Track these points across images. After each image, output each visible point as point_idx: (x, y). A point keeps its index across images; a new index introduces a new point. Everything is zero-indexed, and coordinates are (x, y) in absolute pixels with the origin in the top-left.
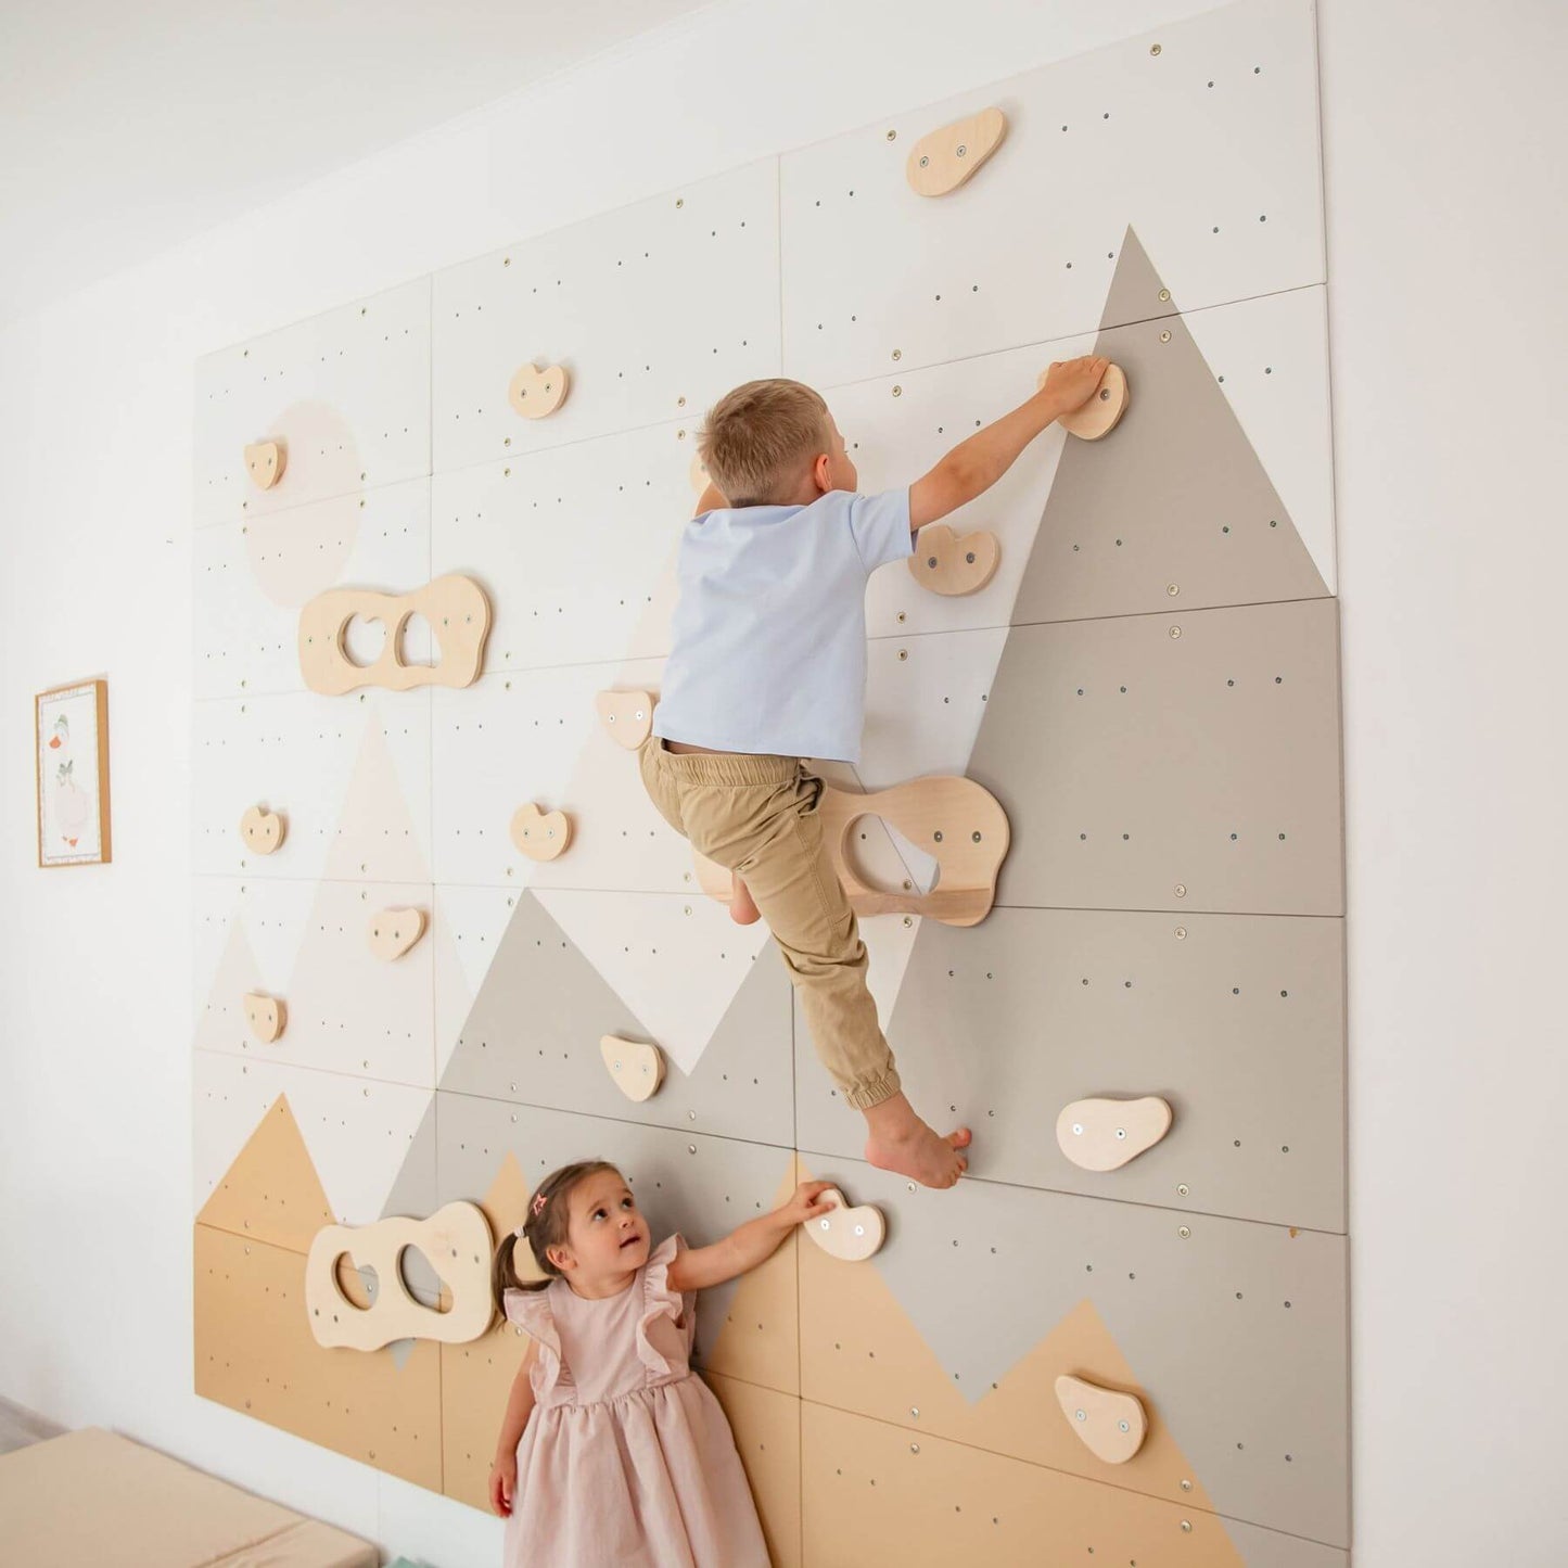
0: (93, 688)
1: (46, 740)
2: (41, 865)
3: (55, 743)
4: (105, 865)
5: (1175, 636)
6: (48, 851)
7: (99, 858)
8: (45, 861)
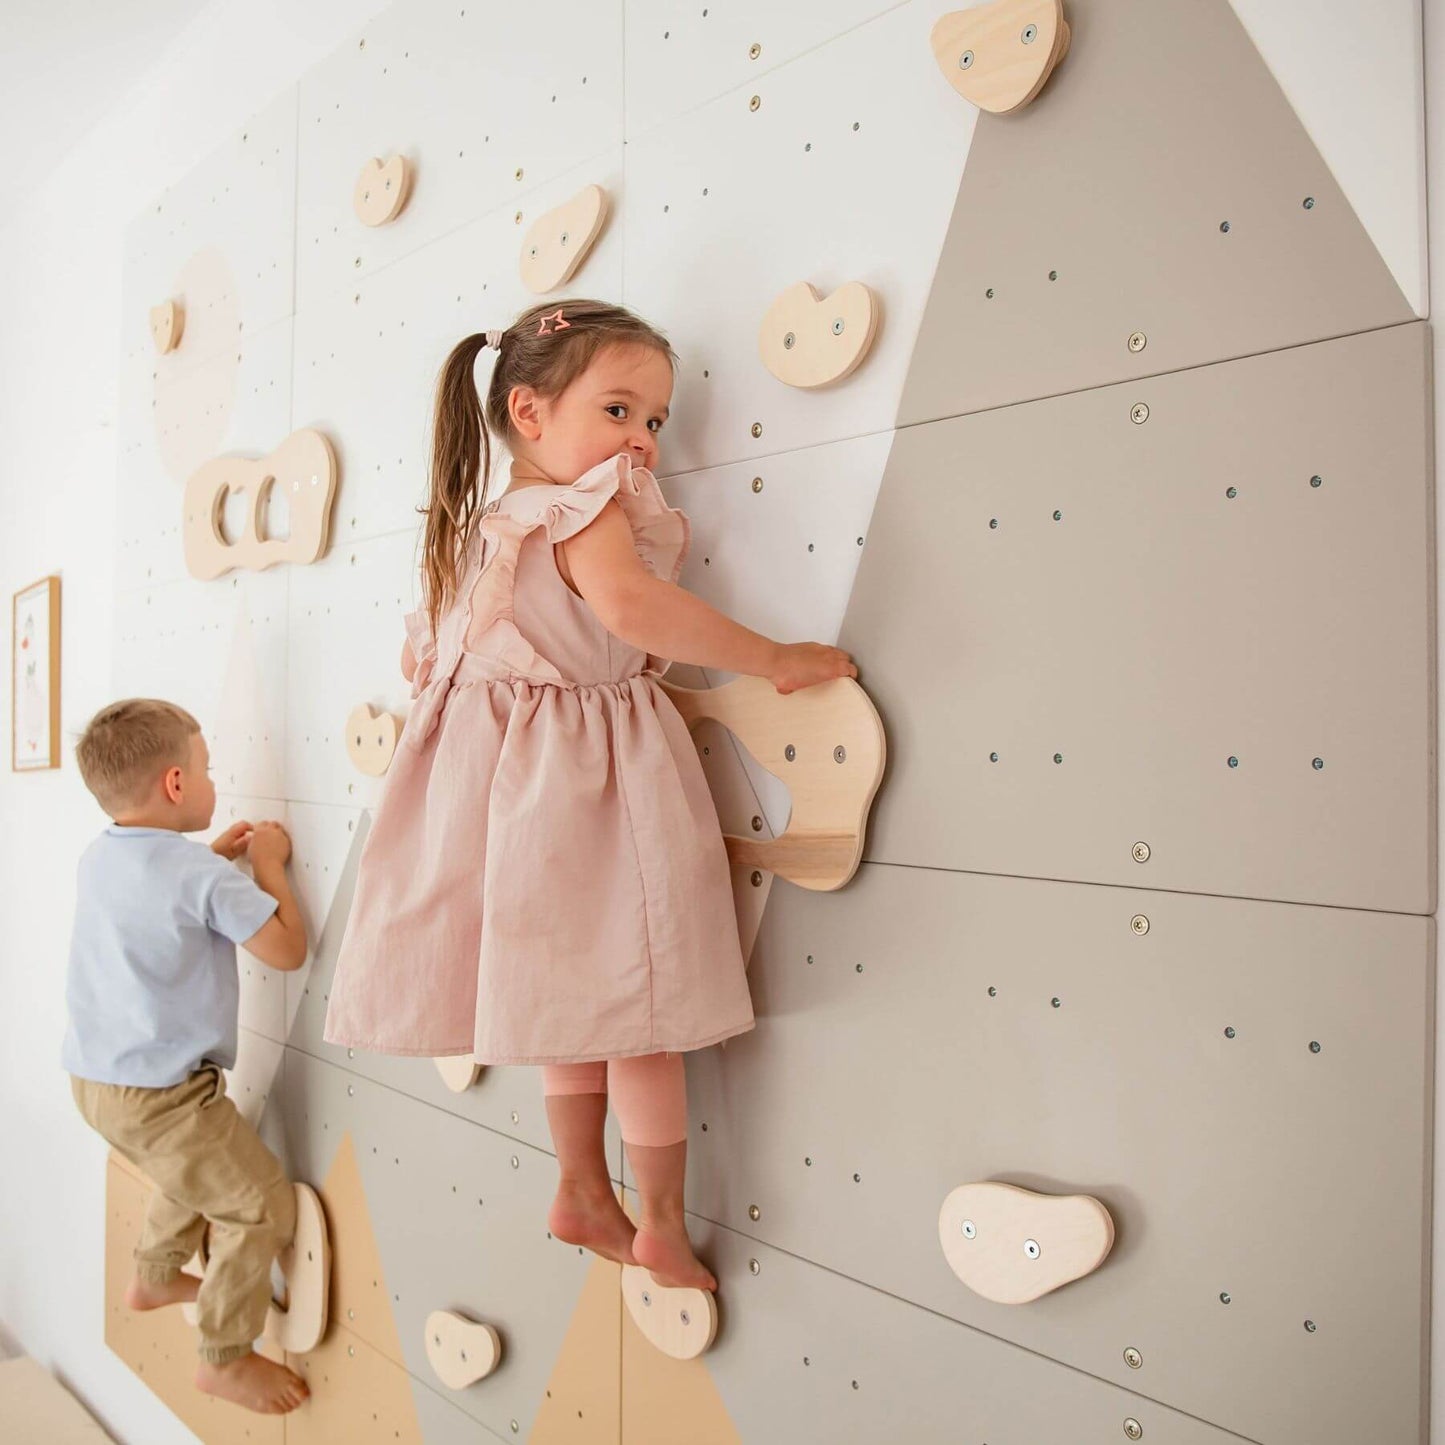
0: (46, 586)
1: (20, 641)
2: (14, 769)
3: (25, 644)
4: (54, 772)
5: (1139, 420)
6: (20, 756)
7: (48, 763)
8: (18, 766)
